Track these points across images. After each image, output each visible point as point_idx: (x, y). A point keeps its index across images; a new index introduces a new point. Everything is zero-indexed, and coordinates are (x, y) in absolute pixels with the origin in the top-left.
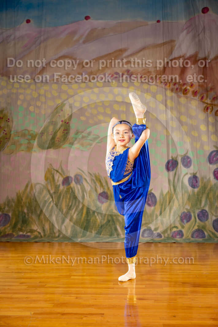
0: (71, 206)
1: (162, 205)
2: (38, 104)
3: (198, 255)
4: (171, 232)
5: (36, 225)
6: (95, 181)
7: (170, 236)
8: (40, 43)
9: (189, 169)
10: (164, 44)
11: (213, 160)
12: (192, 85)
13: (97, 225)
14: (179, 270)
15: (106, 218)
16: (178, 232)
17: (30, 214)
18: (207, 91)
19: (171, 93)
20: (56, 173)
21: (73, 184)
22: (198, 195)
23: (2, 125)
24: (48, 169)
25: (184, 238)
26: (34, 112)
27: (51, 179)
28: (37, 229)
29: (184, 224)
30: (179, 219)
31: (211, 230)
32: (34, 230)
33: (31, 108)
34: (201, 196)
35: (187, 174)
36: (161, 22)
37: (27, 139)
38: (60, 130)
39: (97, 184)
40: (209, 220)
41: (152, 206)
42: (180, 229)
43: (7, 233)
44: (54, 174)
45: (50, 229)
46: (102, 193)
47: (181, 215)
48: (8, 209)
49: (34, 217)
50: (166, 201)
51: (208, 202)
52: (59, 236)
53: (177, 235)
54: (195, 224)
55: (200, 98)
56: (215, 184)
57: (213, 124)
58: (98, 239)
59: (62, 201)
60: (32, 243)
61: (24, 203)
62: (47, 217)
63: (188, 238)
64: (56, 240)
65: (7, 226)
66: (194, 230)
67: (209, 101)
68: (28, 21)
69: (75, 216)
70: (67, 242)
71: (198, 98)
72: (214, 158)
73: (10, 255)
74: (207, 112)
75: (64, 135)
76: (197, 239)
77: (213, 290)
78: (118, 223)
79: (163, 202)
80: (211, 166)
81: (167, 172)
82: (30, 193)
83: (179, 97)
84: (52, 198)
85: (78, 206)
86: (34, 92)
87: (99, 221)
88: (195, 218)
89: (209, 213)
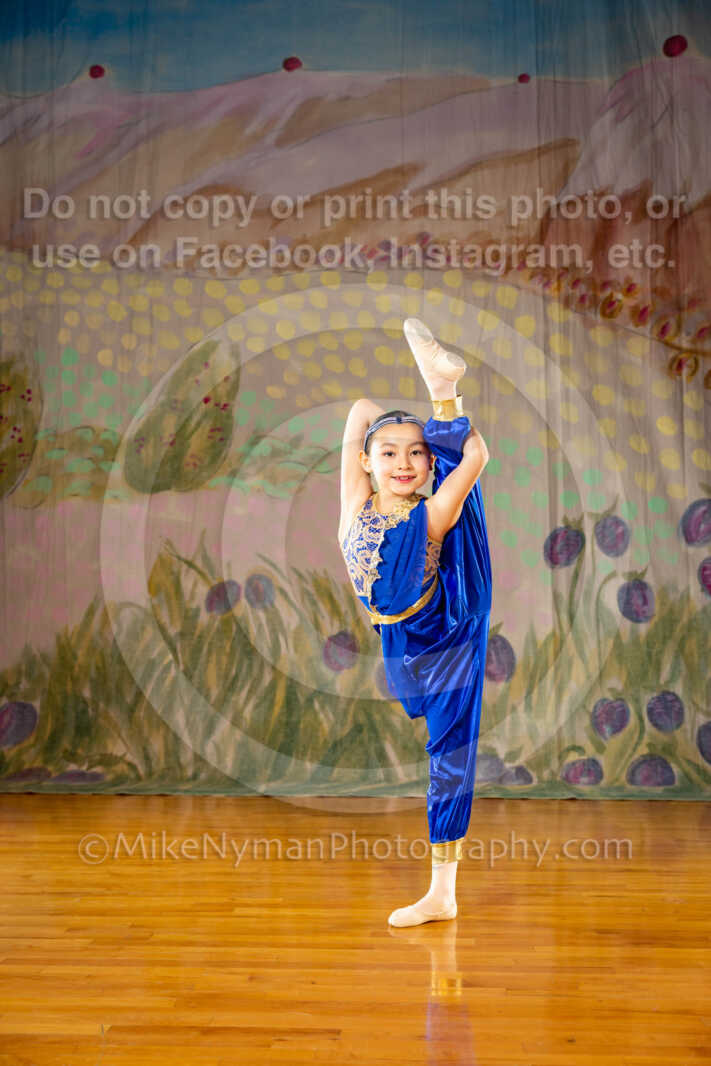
0: (236, 677)
1: (532, 677)
2: (130, 342)
3: (648, 840)
4: (561, 765)
5: (123, 740)
6: (316, 597)
7: (558, 779)
8: (136, 145)
9: (620, 559)
10: (541, 151)
11: (697, 532)
12: (630, 289)
13: (321, 740)
14: (587, 890)
15: (350, 718)
16: (584, 764)
17: (102, 705)
18: (680, 309)
19: (562, 313)
20: (187, 571)
21: (242, 608)
22: (649, 644)
23: (7, 412)
24: (160, 556)
25: (604, 782)
26: (114, 367)
27: (172, 591)
28: (125, 755)
29: (606, 739)
30: (586, 721)
31: (691, 757)
32: (116, 757)
33: (104, 357)
34: (657, 647)
35: (613, 575)
36: (533, 80)
37: (90, 459)
38: (200, 430)
39: (321, 605)
40: (687, 725)
41: (501, 679)
42: (591, 756)
43: (27, 766)
44: (179, 573)
45: (167, 754)
46: (336, 636)
47: (595, 707)
48: (28, 686)
49: (114, 713)
50: (547, 663)
51: (683, 667)
52: (195, 777)
53: (581, 774)
54: (639, 738)
55: (657, 330)
56: (704, 610)
57: (697, 415)
58: (322, 786)
59: (208, 662)
60: (108, 797)
61: (80, 666)
62: (159, 712)
63: (617, 784)
64: (185, 788)
65: (26, 743)
66: (636, 756)
67: (685, 342)
68: (97, 72)
69: (248, 713)
70: (222, 795)
71: (651, 332)
72: (700, 524)
73: (36, 837)
74: (678, 377)
75: (213, 446)
76: (645, 788)
77: (698, 953)
78: (388, 735)
79: (536, 666)
80: (691, 550)
81: (549, 571)
82: (101, 633)
83: (589, 325)
84: (174, 651)
85: (258, 680)
86: (113, 303)
87: (326, 726)
88: (641, 719)
89: (687, 704)
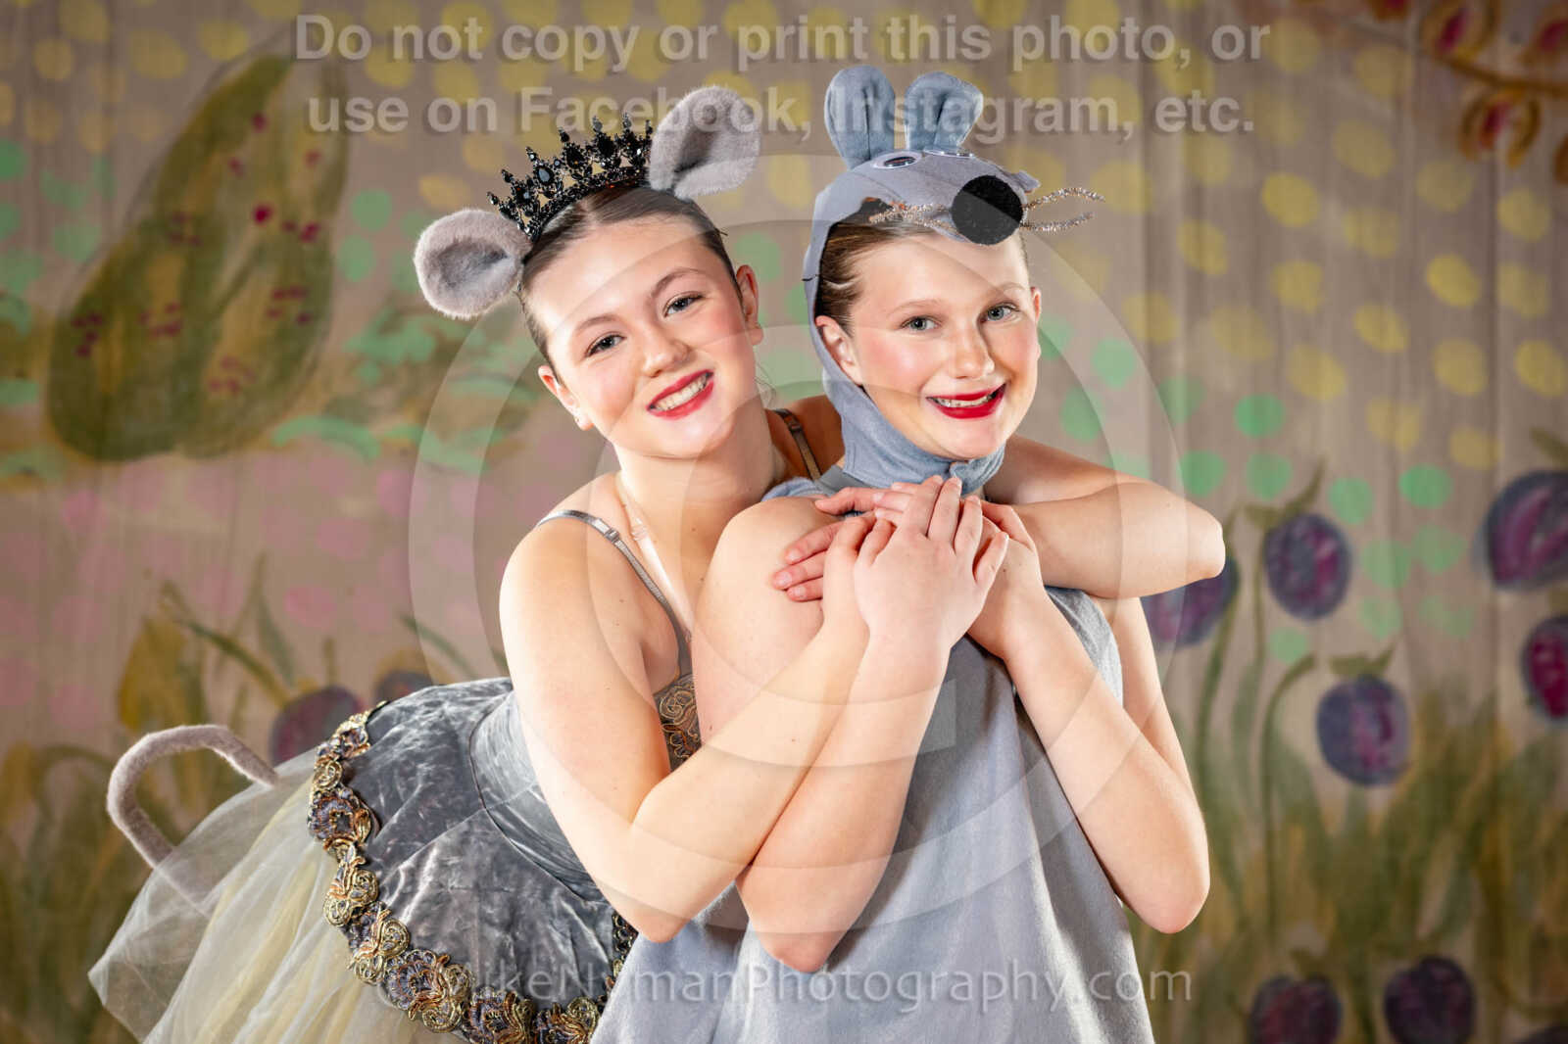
2: (56, 62)
9: (1325, 623)
11: (1522, 555)
20: (220, 663)
22: (1395, 837)
24: (148, 626)
26: (16, 132)
30: (1236, 1034)
34: (1416, 845)
35: (1306, 665)
38: (245, 295)
44: (199, 667)
47: (1259, 1001)
49: (38, 1037)
55: (1434, 30)
56: (1532, 754)
57: (1533, 254)
67: (1505, 58)
71: (1420, 34)
72: (1529, 534)
74: (1485, 155)
75: (281, 335)
80: (1506, 599)
88: (1367, 1026)
89: (1482, 991)
